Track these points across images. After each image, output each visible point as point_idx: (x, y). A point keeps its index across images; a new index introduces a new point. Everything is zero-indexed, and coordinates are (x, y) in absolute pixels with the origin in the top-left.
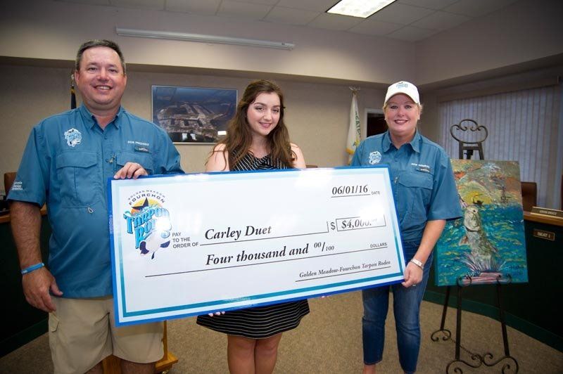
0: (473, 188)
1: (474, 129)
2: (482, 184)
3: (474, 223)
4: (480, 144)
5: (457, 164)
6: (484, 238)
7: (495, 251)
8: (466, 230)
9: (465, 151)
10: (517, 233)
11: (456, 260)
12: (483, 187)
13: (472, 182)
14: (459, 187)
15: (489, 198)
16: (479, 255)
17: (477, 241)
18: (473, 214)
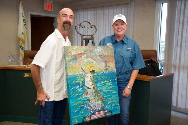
0: (90, 63)
1: (89, 27)
2: (94, 60)
3: (91, 83)
4: (92, 36)
5: (80, 48)
6: (97, 91)
7: (103, 98)
8: (86, 88)
9: (84, 41)
10: (113, 87)
11: (82, 107)
12: (95, 61)
13: (88, 59)
14: (82, 63)
15: (98, 67)
16: (95, 102)
17: (93, 94)
18: (90, 78)
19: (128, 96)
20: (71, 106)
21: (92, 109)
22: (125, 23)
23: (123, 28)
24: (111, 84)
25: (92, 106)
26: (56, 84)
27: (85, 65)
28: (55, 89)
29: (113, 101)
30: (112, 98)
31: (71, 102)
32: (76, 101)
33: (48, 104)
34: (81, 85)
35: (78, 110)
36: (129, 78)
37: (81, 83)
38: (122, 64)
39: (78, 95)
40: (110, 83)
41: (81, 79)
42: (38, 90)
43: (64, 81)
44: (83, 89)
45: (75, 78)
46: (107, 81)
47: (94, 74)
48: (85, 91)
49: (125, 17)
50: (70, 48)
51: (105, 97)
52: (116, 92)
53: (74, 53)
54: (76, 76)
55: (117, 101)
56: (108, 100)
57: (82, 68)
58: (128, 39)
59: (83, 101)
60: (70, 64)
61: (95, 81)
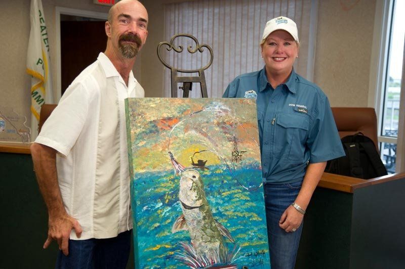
0: (192, 142)
1: (193, 50)
2: (205, 135)
3: (194, 195)
4: (201, 73)
5: (167, 105)
6: (209, 216)
7: (225, 234)
8: (182, 207)
9: (180, 85)
10: (254, 204)
11: (168, 257)
12: (205, 139)
13: (190, 132)
14: (171, 142)
15: (215, 154)
16: (203, 244)
17: (199, 222)
18: (192, 182)
19: (294, 230)
20: (140, 255)
21: (196, 263)
22: (294, 39)
23: (290, 53)
24: (249, 199)
25: (196, 256)
26: (99, 195)
27: (179, 147)
28: (95, 209)
29: (252, 242)
30: (249, 235)
31: (139, 244)
32: (155, 241)
33: (76, 247)
34: (167, 198)
35: (158, 264)
36: (300, 183)
37: (168, 194)
38: (280, 147)
39: (159, 227)
40: (245, 195)
41: (169, 185)
42: (52, 212)
43: (121, 187)
44: (174, 209)
45: (152, 180)
46: (236, 191)
47: (203, 170)
48: (177, 216)
49: (295, 24)
50: (143, 103)
51: (230, 230)
52: (261, 218)
53: (151, 116)
54: (157, 175)
55: (262, 242)
56: (238, 239)
57: (172, 156)
58: (299, 83)
59: (173, 241)
60: (140, 145)
61: (206, 189)
